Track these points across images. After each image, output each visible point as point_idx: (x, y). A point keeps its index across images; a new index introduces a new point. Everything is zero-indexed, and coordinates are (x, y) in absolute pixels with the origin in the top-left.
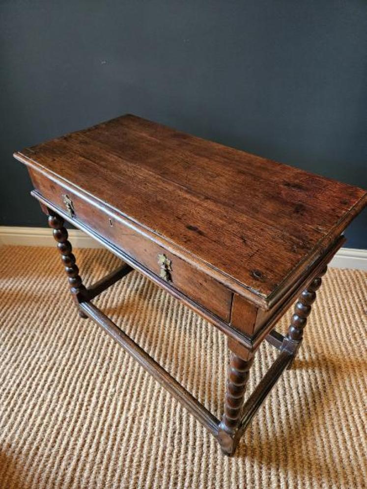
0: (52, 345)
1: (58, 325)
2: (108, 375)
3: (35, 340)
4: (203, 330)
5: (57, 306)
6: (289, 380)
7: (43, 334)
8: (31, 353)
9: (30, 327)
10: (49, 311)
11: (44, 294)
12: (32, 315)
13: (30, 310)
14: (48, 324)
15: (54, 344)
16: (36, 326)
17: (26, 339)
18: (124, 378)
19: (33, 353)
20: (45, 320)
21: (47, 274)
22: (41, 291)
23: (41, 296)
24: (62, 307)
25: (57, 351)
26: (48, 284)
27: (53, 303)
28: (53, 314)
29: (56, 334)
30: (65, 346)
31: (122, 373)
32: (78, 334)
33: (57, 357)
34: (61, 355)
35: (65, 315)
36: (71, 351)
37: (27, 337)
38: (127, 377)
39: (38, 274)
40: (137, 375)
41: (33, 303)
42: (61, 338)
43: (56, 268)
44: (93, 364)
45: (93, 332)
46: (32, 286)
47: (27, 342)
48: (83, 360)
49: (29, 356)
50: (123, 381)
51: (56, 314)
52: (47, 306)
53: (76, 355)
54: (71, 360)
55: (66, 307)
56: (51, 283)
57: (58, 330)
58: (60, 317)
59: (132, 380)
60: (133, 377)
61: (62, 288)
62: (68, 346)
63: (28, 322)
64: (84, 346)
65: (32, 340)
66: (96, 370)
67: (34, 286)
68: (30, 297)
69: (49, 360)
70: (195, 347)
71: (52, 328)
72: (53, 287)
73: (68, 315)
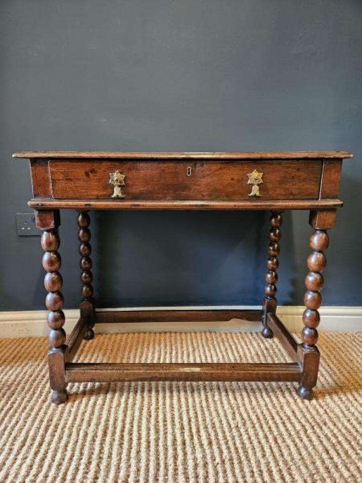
1: (14, 421)
5: (12, 399)
24: (19, 399)
29: (10, 434)
30: (25, 448)
32: (46, 431)
34: (18, 462)
35: (25, 408)
36: (36, 454)
48: (55, 464)
51: (10, 409)
53: (43, 460)
54: (35, 467)
55: (26, 399)
57: (12, 429)
58: (16, 412)
61: (19, 378)
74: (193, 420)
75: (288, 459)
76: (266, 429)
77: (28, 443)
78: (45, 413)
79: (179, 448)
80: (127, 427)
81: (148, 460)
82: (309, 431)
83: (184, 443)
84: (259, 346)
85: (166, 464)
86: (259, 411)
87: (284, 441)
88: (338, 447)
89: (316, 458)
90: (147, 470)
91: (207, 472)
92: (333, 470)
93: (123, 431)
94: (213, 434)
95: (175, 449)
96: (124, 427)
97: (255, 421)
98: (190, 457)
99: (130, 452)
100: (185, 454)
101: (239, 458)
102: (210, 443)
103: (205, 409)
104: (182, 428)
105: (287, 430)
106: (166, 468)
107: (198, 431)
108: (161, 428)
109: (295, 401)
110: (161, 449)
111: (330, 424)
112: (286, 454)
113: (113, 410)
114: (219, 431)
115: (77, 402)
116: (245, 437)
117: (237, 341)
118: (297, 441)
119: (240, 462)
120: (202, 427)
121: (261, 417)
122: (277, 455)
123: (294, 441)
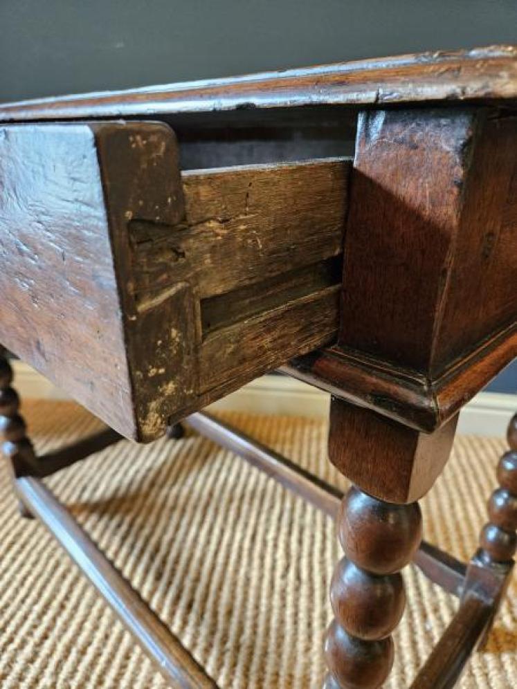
2: (48, 643)
4: (281, 552)
6: (486, 675)
18: (83, 652)
31: (81, 640)
38: (91, 651)
40: (116, 648)
44: (20, 615)
45: (39, 548)
50: (79, 661)
59: (102, 660)
60: (106, 651)
66: (23, 632)
70: (259, 588)
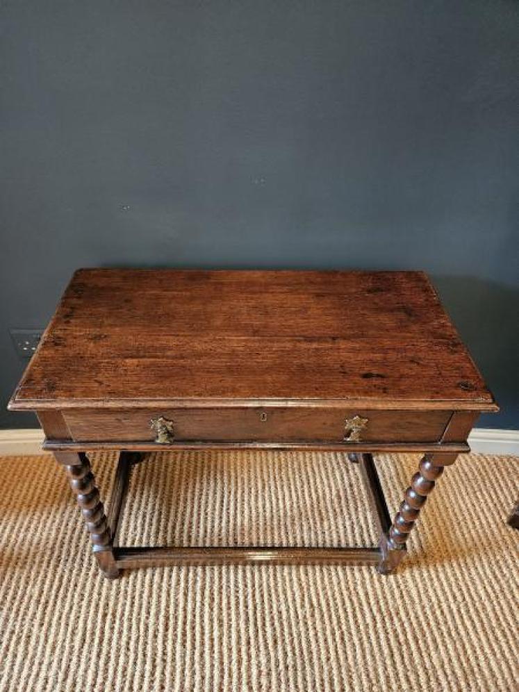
0: (63, 647)
3: (33, 642)
5: (59, 570)
7: (44, 628)
8: (30, 669)
9: (20, 618)
10: (48, 582)
11: (32, 549)
12: (20, 593)
13: (14, 584)
14: (49, 608)
15: (67, 645)
16: (30, 613)
17: (18, 643)
19: (35, 668)
20: (43, 600)
21: (32, 509)
22: (27, 543)
23: (28, 554)
24: (67, 571)
25: (75, 659)
26: (36, 530)
27: (51, 567)
28: (55, 587)
29: (67, 625)
30: (86, 646)
32: (104, 621)
33: (76, 672)
34: (83, 666)
35: (76, 585)
36: (98, 656)
37: (19, 638)
39: (16, 510)
41: (17, 569)
42: (76, 631)
43: (44, 497)
44: (137, 674)
46: (9, 536)
47: (21, 648)
48: (120, 669)
49: (29, 676)
51: (59, 587)
52: (42, 573)
53: (106, 663)
54: (100, 673)
55: (75, 572)
56: (41, 526)
57: (68, 618)
58: (67, 590)
61: (61, 535)
62: (91, 646)
63: (15, 609)
64: (118, 644)
65: (27, 643)
67: (14, 536)
68: (10, 558)
69: (65, 680)
71: (57, 614)
72: (45, 534)
73: (80, 585)
74: (259, 608)
75: (352, 663)
76: (335, 622)
77: (88, 640)
78: (100, 594)
79: (244, 649)
80: (189, 617)
81: (212, 666)
82: (379, 625)
83: (248, 643)
84: (342, 479)
85: (230, 670)
86: (329, 593)
87: (351, 639)
88: (404, 648)
89: (379, 663)
90: (212, 677)
91: (270, 682)
92: (393, 680)
93: (185, 623)
94: (278, 630)
95: (239, 651)
96: (185, 617)
97: (324, 609)
98: (254, 661)
99: (194, 653)
100: (249, 656)
101: (303, 663)
102: (275, 642)
103: (273, 591)
104: (247, 620)
105: (356, 622)
106: (230, 676)
107: (264, 625)
108: (225, 620)
109: (372, 577)
110: (225, 650)
111: (402, 614)
112: (350, 658)
113: (172, 591)
114: (285, 624)
115: (132, 577)
116: (311, 633)
117: (316, 469)
118: (365, 638)
119: (304, 668)
120: (268, 619)
121: (331, 604)
122: (342, 658)
123: (360, 639)
